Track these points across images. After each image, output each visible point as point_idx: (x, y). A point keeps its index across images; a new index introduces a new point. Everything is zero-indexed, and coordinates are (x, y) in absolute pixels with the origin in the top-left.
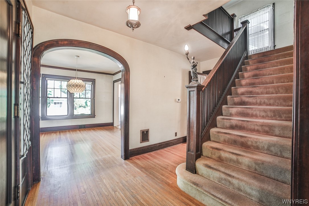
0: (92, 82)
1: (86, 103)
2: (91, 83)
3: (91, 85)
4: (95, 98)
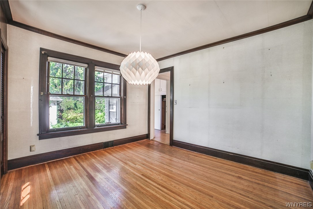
1: (75, 104)
4: (126, 97)
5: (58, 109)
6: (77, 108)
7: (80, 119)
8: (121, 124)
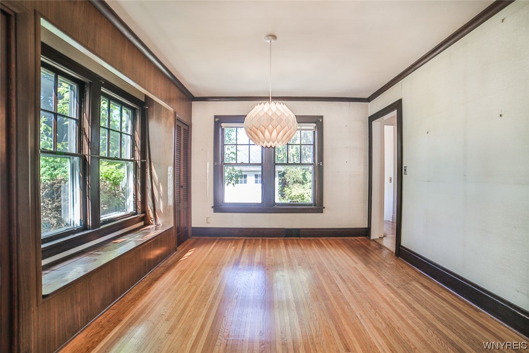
0: (315, 125)
1: (304, 175)
2: (312, 126)
3: (312, 132)
4: (323, 164)
5: (279, 182)
6: (306, 181)
7: (307, 198)
8: (315, 205)
